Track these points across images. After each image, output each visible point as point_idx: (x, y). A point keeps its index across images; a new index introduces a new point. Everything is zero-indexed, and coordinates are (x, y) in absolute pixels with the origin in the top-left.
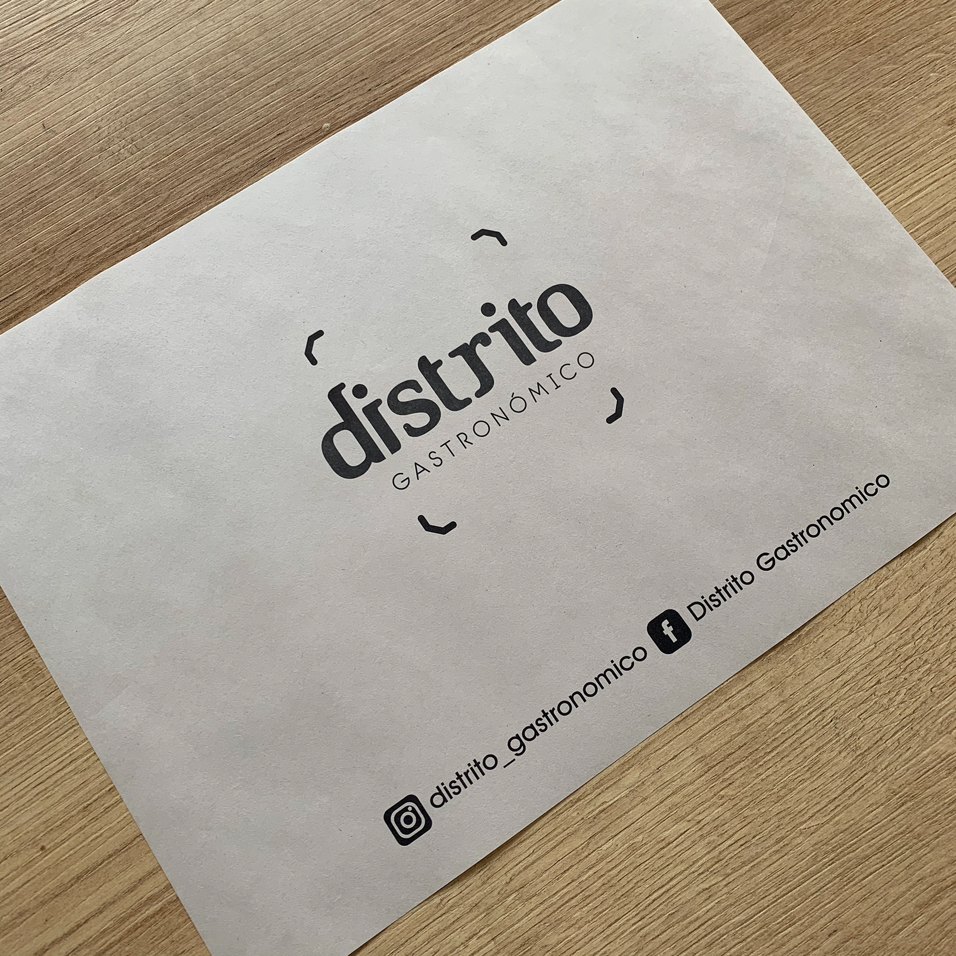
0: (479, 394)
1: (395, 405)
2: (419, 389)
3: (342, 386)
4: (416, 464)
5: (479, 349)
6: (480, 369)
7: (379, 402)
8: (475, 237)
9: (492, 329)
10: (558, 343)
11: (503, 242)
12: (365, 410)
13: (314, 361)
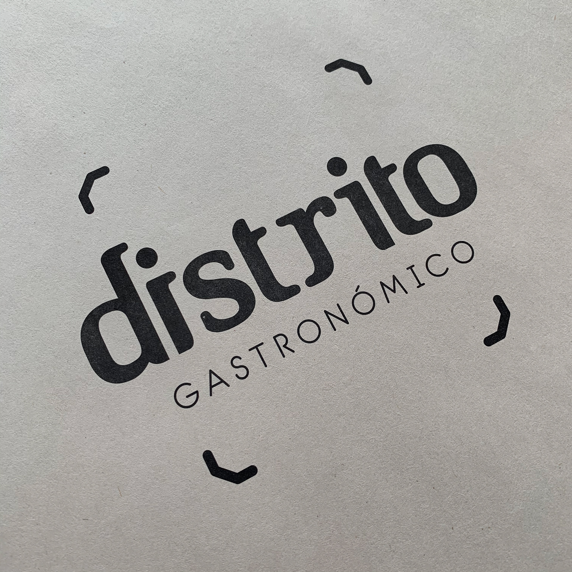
0: (312, 281)
1: (193, 284)
2: (229, 264)
3: (123, 247)
4: (211, 371)
5: (319, 219)
6: (317, 246)
7: (171, 276)
8: (330, 68)
9: (339, 194)
10: (427, 224)
11: (367, 80)
12: (151, 285)
13: (89, 208)
